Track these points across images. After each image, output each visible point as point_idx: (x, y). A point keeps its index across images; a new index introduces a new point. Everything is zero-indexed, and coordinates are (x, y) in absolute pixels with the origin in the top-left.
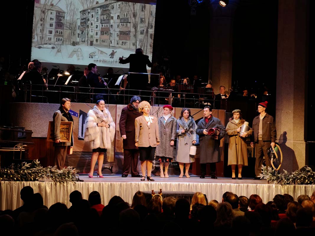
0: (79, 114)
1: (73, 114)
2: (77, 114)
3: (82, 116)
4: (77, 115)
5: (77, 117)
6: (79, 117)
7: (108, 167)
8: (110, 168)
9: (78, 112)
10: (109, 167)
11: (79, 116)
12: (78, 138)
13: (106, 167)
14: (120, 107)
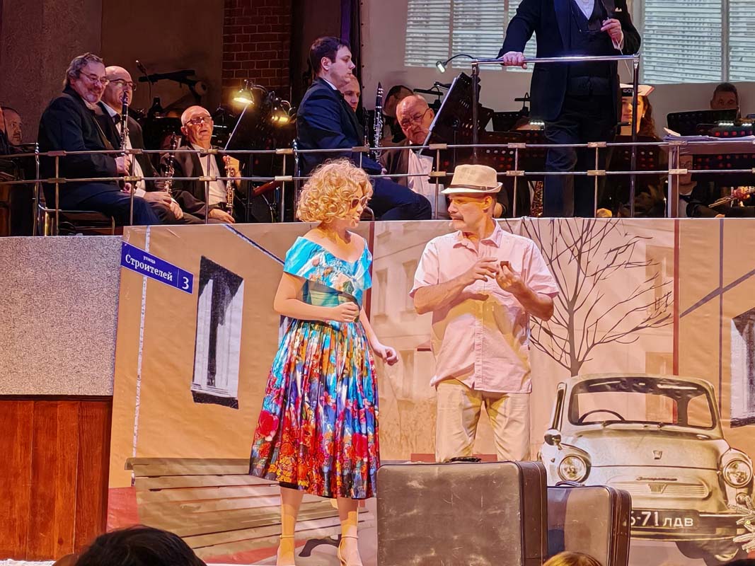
2: (190, 276)
4: (190, 283)
5: (190, 290)
6: (199, 295)
11: (196, 286)
12: (193, 392)
13: (322, 533)
14: (388, 233)
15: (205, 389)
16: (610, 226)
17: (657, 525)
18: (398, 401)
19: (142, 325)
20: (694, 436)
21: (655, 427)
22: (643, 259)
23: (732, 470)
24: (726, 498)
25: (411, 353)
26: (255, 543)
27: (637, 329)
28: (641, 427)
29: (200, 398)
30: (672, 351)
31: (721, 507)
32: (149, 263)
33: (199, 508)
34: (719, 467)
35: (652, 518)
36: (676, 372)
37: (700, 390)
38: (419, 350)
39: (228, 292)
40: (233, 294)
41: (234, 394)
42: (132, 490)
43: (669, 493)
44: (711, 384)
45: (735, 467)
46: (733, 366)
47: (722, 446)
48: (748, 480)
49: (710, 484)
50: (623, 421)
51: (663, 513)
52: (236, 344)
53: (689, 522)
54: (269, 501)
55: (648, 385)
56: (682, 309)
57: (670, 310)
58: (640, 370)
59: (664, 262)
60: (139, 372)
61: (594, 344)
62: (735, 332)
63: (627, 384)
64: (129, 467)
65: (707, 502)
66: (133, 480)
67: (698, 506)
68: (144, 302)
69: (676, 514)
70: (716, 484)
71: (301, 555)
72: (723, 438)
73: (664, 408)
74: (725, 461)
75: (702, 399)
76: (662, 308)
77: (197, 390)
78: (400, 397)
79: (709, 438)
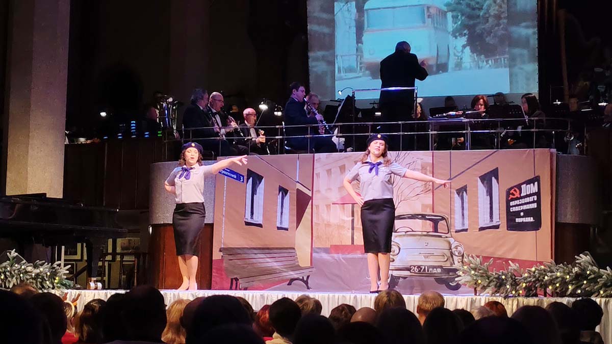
0: (246, 178)
1: (235, 177)
2: (243, 176)
3: (251, 179)
4: (243, 179)
5: (243, 182)
6: (247, 183)
7: (301, 278)
8: (305, 279)
9: (245, 174)
10: (303, 277)
11: (245, 180)
12: (245, 222)
13: (296, 276)
14: (320, 158)
15: (250, 220)
16: (407, 154)
17: (426, 271)
18: (325, 224)
19: (225, 195)
20: (440, 236)
21: (425, 233)
22: (420, 168)
23: (456, 250)
24: (453, 260)
25: (330, 205)
26: (271, 281)
27: (418, 195)
28: (420, 233)
29: (248, 224)
30: (432, 203)
31: (451, 265)
32: (227, 171)
33: (247, 267)
34: (450, 249)
35: (425, 268)
36: (433, 212)
37: (443, 219)
38: (333, 204)
39: (258, 182)
40: (260, 183)
41: (261, 223)
42: (222, 260)
43: (431, 259)
44: (446, 216)
45: (457, 249)
46: (456, 209)
47: (452, 240)
48: (462, 253)
49: (447, 255)
50: (413, 231)
51: (429, 267)
52: (262, 203)
53: (439, 270)
54: (275, 264)
55: (423, 217)
56: (435, 187)
57: (431, 187)
58: (419, 211)
59: (428, 168)
60: (224, 214)
61: (401, 201)
62: (456, 195)
63: (413, 217)
64: (220, 251)
65: (446, 262)
66: (222, 256)
67: (442, 264)
68: (225, 186)
69: (434, 267)
70: (450, 255)
71: (288, 285)
72: (452, 237)
73: (429, 225)
74: (453, 247)
75: (443, 222)
76: (428, 187)
77: (247, 221)
78: (325, 222)
79: (447, 237)
